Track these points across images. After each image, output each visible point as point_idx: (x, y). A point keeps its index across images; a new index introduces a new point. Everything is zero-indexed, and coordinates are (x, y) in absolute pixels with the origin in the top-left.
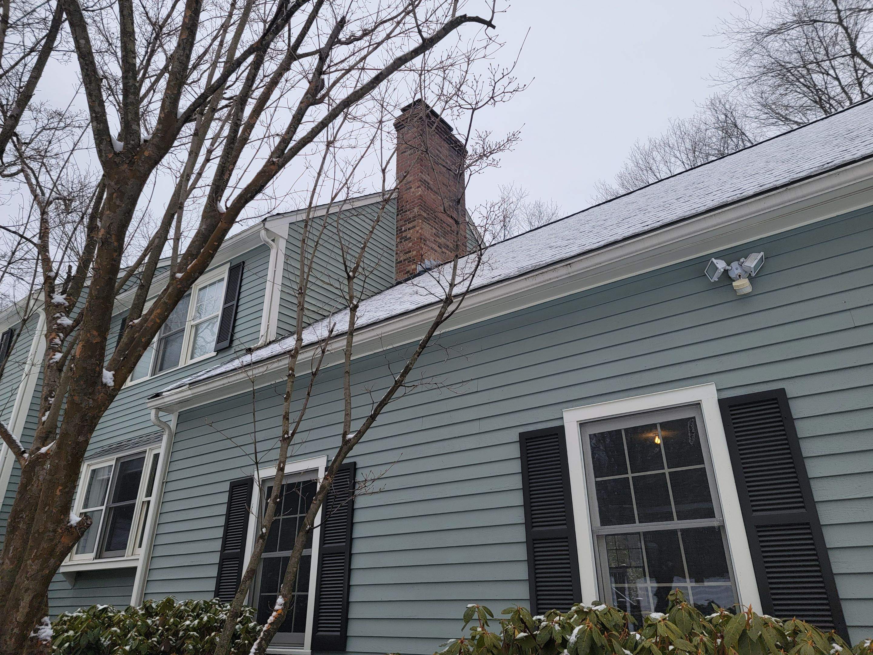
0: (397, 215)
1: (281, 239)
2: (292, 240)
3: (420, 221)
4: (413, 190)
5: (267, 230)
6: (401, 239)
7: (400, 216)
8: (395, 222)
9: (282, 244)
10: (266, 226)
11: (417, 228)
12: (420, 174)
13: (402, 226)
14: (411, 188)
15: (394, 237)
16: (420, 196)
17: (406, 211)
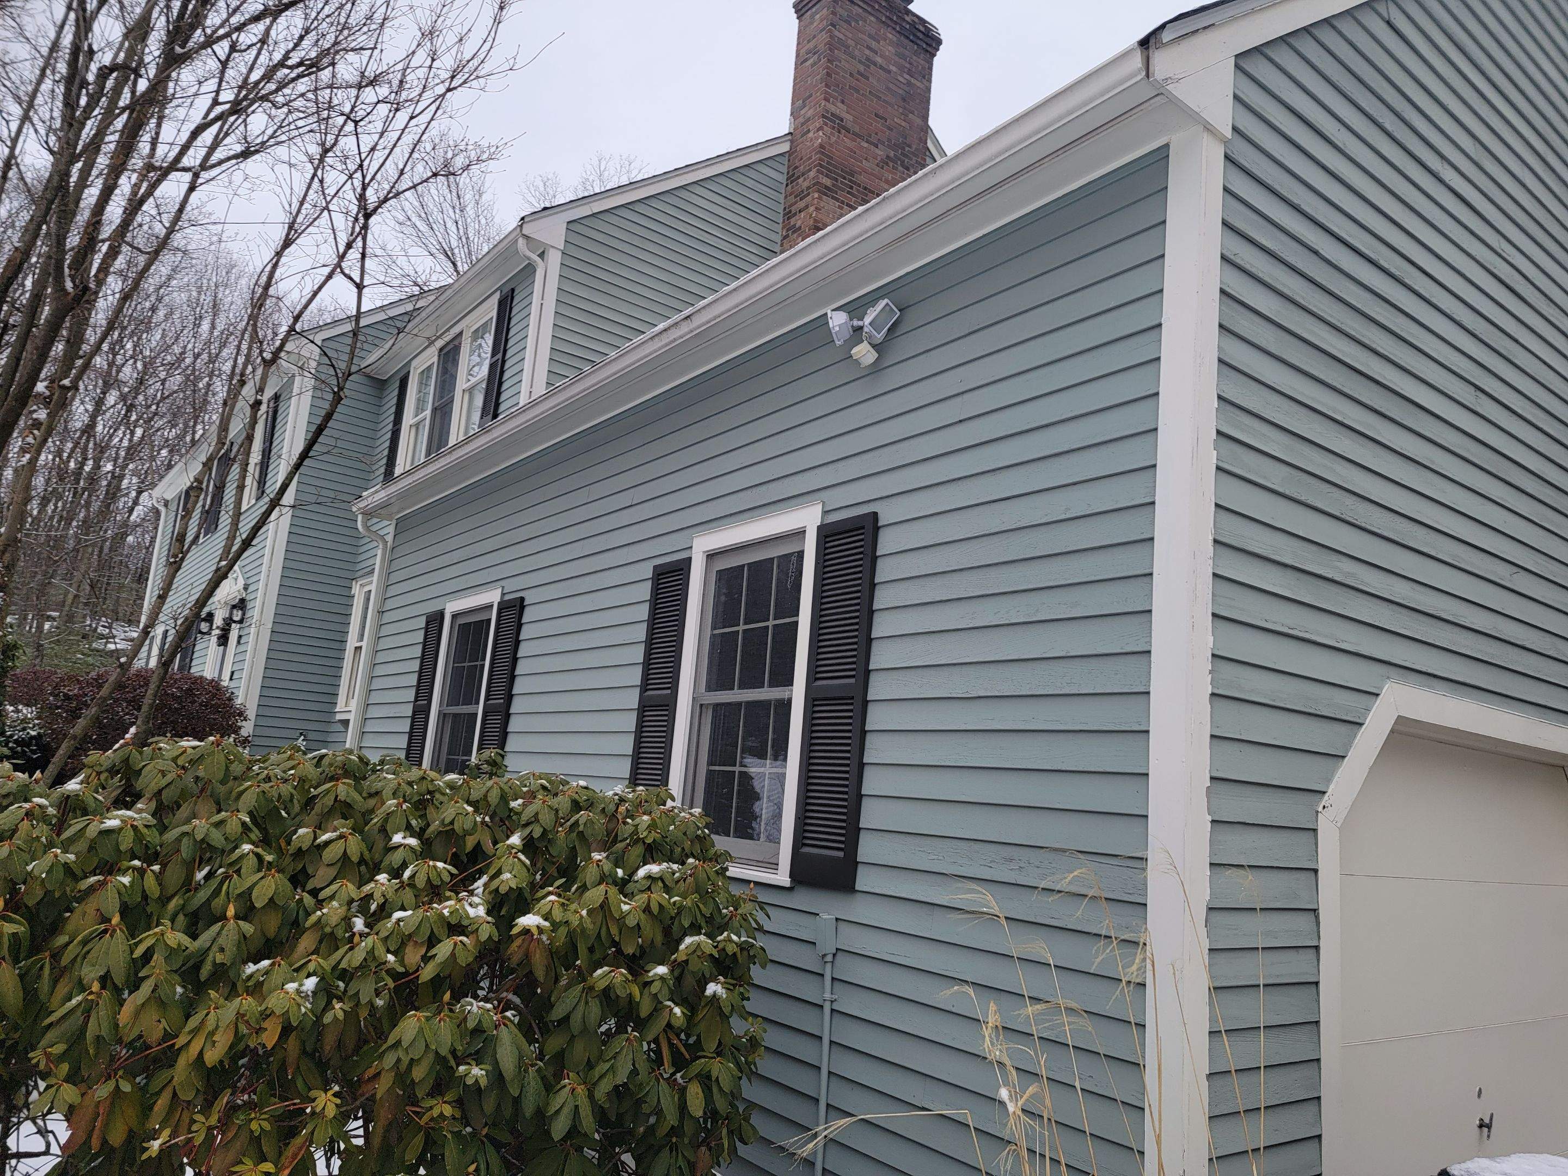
0: (787, 185)
1: (551, 250)
2: (573, 251)
3: (816, 195)
4: (811, 135)
5: (527, 237)
6: (788, 230)
7: (790, 186)
8: (781, 198)
9: (555, 258)
10: (525, 231)
11: (812, 209)
12: (823, 103)
13: (791, 206)
14: (809, 131)
15: (778, 228)
16: (821, 146)
17: (798, 178)
